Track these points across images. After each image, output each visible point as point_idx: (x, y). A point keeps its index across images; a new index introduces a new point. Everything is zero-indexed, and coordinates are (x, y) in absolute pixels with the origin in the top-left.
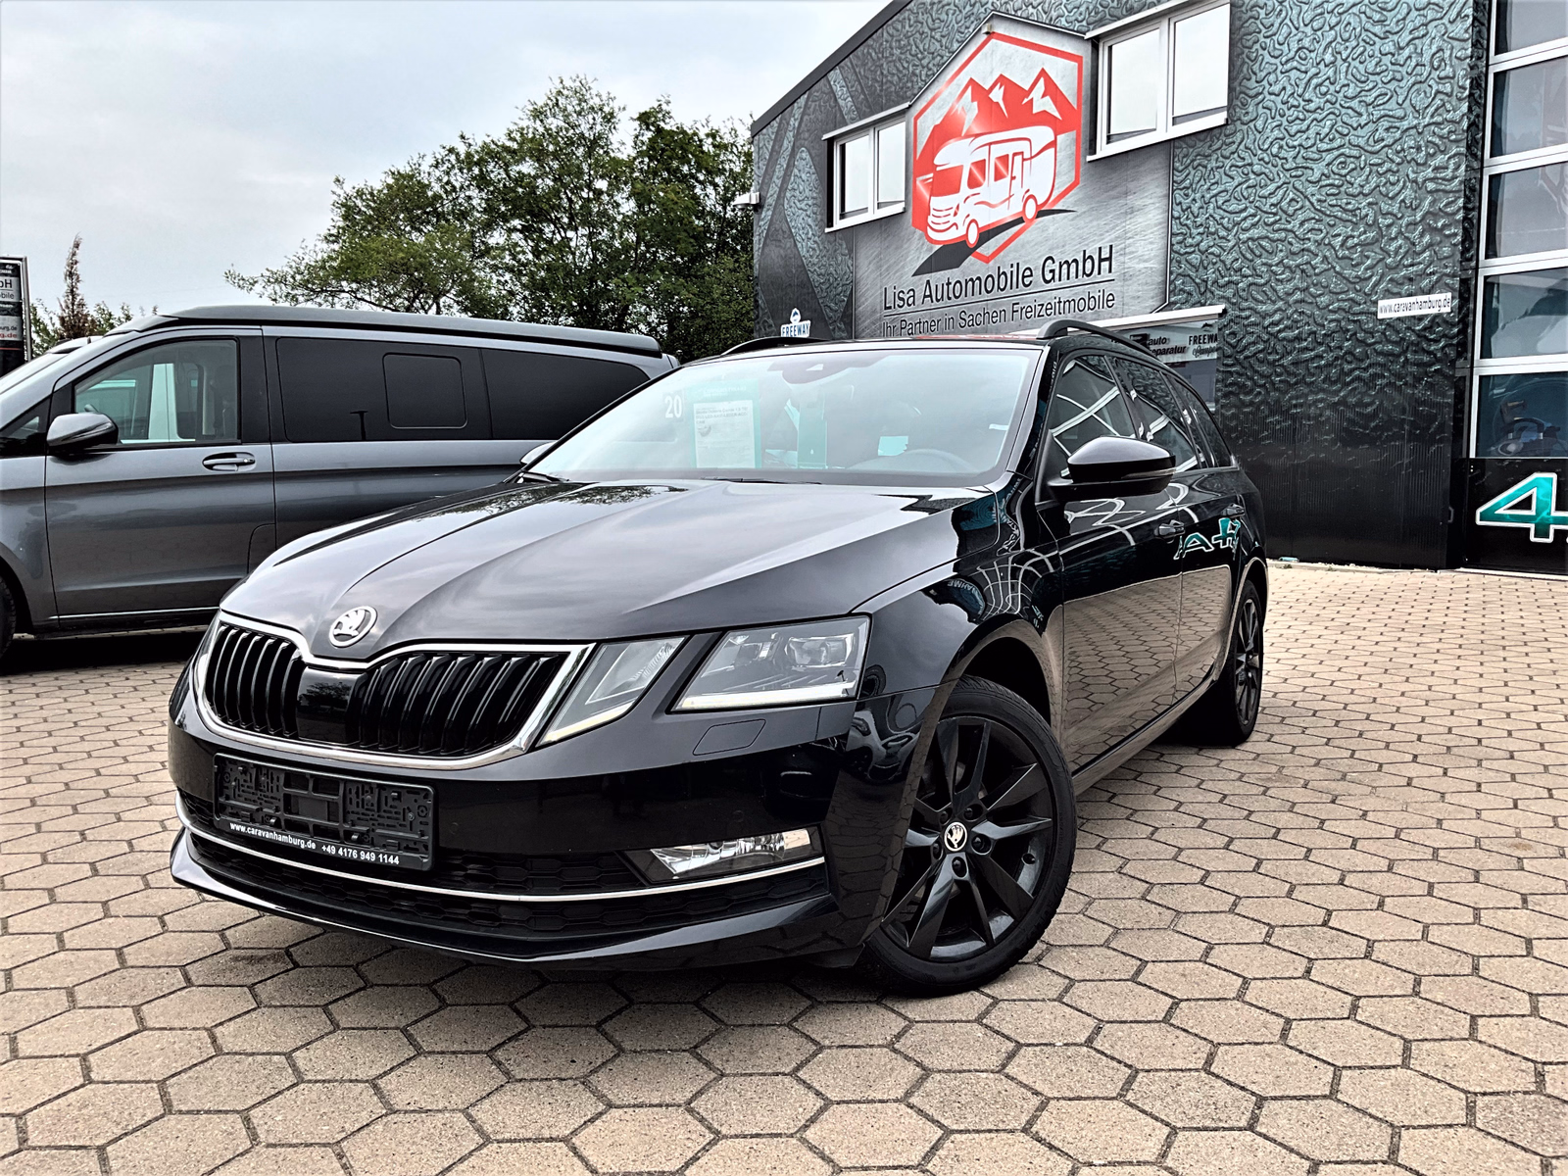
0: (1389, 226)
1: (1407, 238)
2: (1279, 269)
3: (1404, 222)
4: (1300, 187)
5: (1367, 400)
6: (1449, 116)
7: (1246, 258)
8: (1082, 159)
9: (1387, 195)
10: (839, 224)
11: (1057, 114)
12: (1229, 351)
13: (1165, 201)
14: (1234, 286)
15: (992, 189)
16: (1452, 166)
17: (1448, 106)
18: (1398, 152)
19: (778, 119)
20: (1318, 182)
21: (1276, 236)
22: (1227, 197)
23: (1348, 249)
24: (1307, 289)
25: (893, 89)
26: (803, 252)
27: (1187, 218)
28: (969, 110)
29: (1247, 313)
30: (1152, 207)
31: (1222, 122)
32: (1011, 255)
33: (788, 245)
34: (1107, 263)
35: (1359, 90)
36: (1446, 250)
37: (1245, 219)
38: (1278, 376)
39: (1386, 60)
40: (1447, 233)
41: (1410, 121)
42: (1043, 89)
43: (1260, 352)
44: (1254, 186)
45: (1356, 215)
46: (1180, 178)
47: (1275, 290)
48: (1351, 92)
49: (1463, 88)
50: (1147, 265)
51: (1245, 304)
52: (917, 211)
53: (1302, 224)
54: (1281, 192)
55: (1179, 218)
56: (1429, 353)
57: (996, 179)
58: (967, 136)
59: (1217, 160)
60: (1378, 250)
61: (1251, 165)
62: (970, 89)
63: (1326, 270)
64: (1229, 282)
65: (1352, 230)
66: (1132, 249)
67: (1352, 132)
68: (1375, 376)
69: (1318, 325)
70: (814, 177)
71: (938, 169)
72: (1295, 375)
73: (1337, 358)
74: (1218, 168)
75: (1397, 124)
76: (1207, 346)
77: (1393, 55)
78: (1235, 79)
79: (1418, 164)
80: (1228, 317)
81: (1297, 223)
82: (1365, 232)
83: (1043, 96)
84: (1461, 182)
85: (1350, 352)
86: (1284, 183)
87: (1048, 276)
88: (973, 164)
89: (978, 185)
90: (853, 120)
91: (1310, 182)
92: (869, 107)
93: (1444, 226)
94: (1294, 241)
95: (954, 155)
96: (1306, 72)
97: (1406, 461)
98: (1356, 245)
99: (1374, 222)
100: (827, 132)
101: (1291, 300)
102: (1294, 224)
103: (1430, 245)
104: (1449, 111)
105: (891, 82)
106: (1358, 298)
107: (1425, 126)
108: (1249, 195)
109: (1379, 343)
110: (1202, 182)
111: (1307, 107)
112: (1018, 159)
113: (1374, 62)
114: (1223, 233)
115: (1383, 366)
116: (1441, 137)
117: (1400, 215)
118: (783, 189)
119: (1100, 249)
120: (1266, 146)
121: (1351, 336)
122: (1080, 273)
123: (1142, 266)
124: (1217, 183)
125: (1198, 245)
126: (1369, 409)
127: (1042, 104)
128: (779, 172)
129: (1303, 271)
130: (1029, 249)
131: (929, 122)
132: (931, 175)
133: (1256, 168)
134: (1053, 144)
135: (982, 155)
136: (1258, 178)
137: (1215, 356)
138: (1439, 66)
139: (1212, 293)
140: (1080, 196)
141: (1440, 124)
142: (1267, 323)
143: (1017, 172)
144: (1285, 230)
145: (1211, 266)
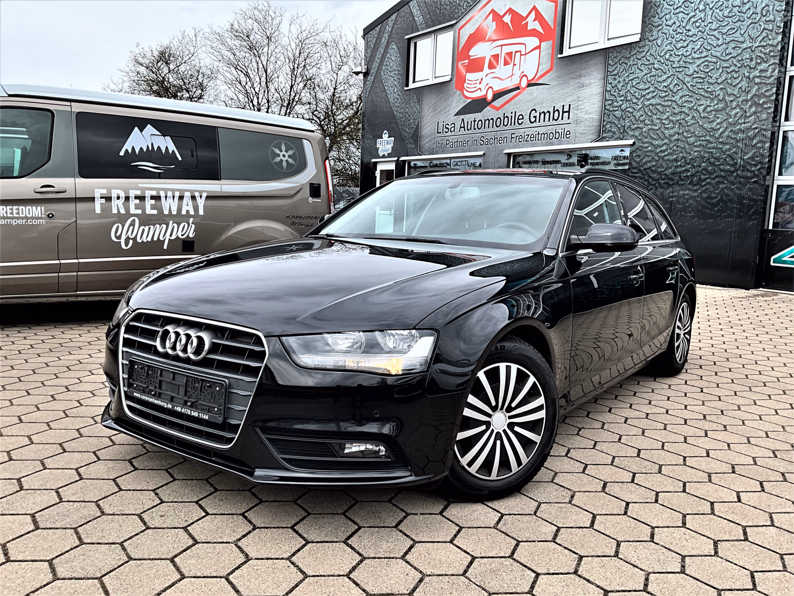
0: (731, 101)
1: (742, 109)
2: (666, 122)
3: (741, 99)
4: (681, 78)
5: (713, 195)
6: (770, 43)
7: (647, 115)
8: (555, 56)
9: (731, 84)
10: (412, 86)
11: (541, 31)
12: (634, 164)
13: (603, 82)
14: (640, 130)
15: (502, 70)
16: (770, 70)
17: (770, 37)
18: (739, 61)
19: (379, 26)
20: (692, 75)
21: (666, 103)
22: (638, 81)
23: (707, 113)
24: (682, 133)
25: (447, 13)
26: (391, 100)
27: (615, 92)
28: (491, 27)
29: (647, 145)
30: (594, 84)
31: (638, 40)
32: (512, 107)
33: (383, 95)
34: (567, 114)
35: (718, 25)
36: (764, 116)
37: (648, 93)
38: (663, 180)
39: (735, 10)
40: (765, 106)
41: (748, 44)
42: (534, 17)
43: (653, 166)
44: (655, 76)
45: (713, 95)
46: (612, 69)
47: (664, 133)
48: (713, 26)
49: (779, 27)
50: (591, 116)
51: (646, 140)
52: (458, 80)
53: (681, 98)
54: (670, 80)
55: (610, 91)
56: (751, 171)
57: (505, 65)
58: (489, 40)
59: (633, 60)
60: (724, 114)
61: (653, 64)
62: (492, 14)
63: (693, 124)
64: (637, 128)
65: (710, 103)
66: (582, 107)
67: (713, 48)
68: (719, 183)
69: (688, 153)
70: (399, 59)
71: (471, 58)
72: (672, 180)
73: (697, 172)
74: (633, 65)
75: (740, 46)
76: (621, 162)
77: (740, 7)
78: (647, 16)
79: (750, 68)
80: (636, 147)
81: (678, 97)
82: (717, 104)
83: (534, 21)
84: (775, 79)
85: (705, 169)
86: (672, 75)
87: (533, 120)
88: (492, 56)
89: (494, 67)
90: (423, 29)
91: (687, 75)
92: (433, 22)
93: (764, 103)
94: (676, 107)
95: (480, 51)
96: (688, 15)
97: (734, 229)
98: (712, 111)
99: (723, 99)
100: (408, 35)
101: (673, 139)
102: (677, 98)
103: (755, 113)
104: (770, 40)
105: (446, 9)
106: (711, 140)
107: (756, 47)
108: (651, 81)
109: (722, 165)
110: (624, 72)
111: (687, 34)
112: (518, 54)
113: (728, 11)
114: (635, 101)
115: (724, 177)
116: (765, 54)
117: (738, 96)
118: (381, 65)
119: (563, 106)
120: (662, 54)
121: (707, 160)
122: (551, 118)
123: (587, 116)
124: (633, 73)
125: (620, 106)
126: (715, 200)
127: (533, 24)
128: (379, 55)
129: (680, 123)
130: (522, 104)
131: (467, 32)
132: (467, 61)
133: (656, 66)
134: (539, 47)
135: (497, 51)
136: (657, 72)
137: (627, 167)
138: (766, 15)
139: (627, 133)
140: (553, 76)
141: (765, 46)
142: (658, 151)
143: (517, 61)
144: (670, 100)
145: (627, 118)
